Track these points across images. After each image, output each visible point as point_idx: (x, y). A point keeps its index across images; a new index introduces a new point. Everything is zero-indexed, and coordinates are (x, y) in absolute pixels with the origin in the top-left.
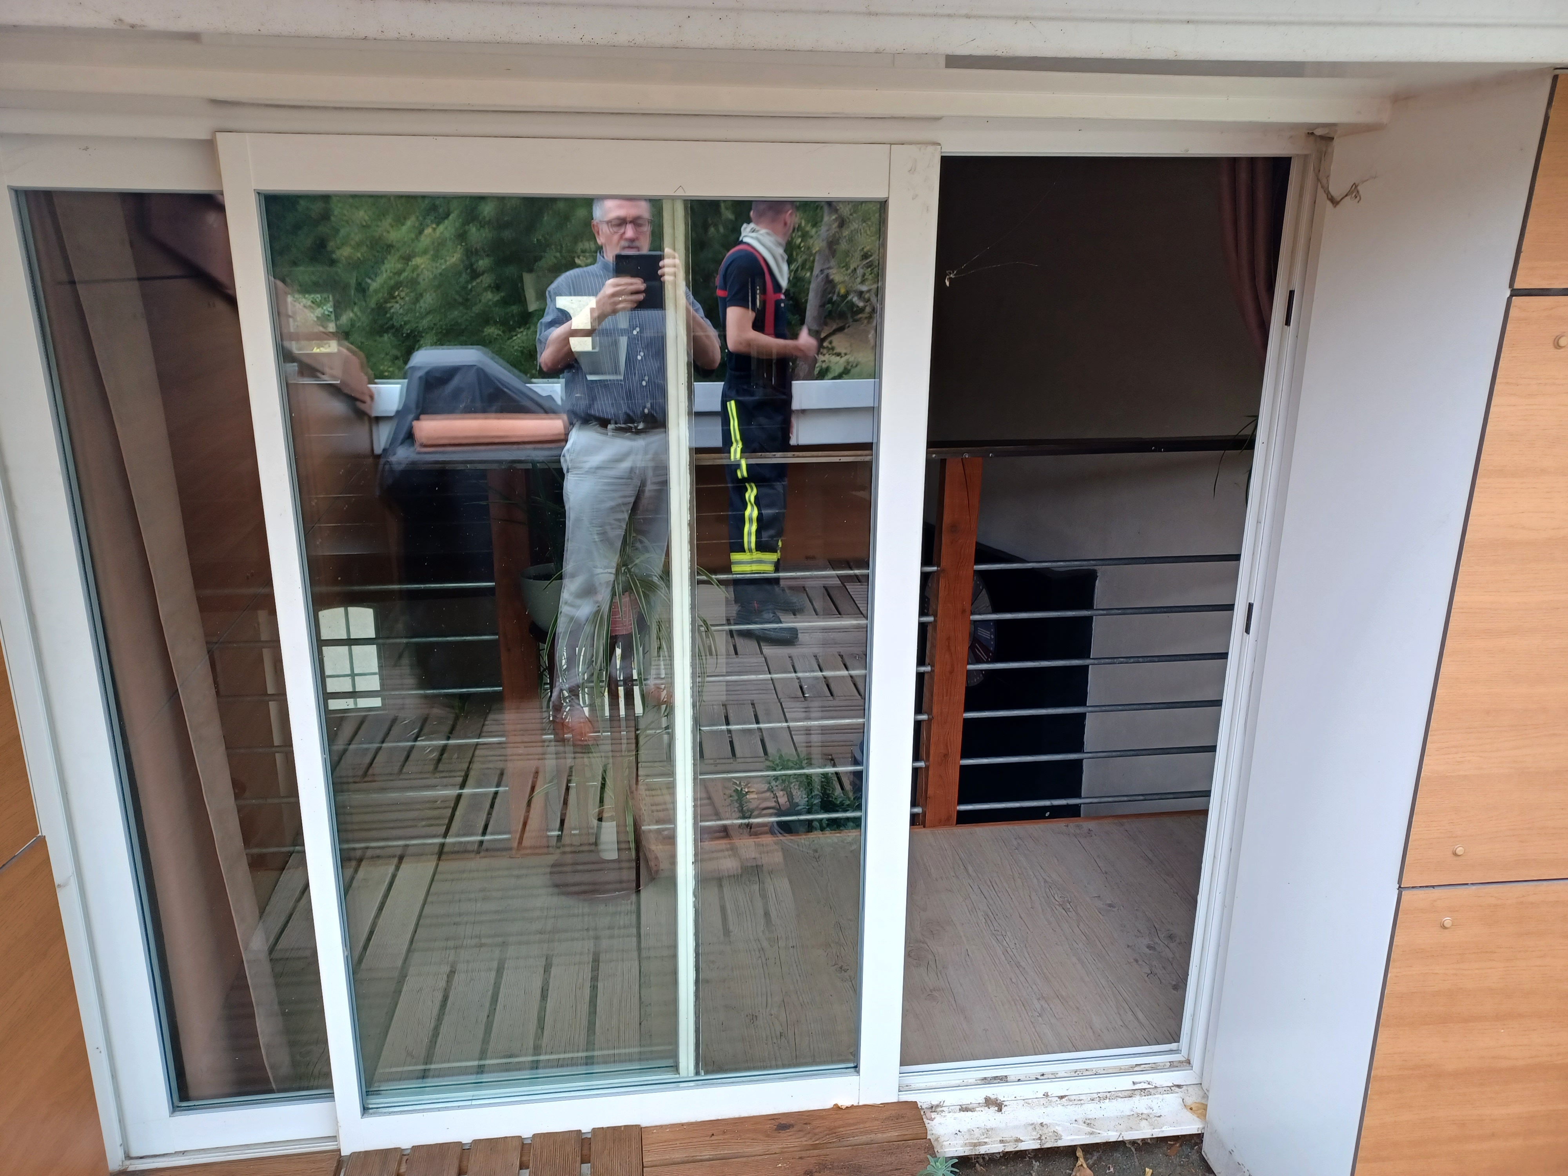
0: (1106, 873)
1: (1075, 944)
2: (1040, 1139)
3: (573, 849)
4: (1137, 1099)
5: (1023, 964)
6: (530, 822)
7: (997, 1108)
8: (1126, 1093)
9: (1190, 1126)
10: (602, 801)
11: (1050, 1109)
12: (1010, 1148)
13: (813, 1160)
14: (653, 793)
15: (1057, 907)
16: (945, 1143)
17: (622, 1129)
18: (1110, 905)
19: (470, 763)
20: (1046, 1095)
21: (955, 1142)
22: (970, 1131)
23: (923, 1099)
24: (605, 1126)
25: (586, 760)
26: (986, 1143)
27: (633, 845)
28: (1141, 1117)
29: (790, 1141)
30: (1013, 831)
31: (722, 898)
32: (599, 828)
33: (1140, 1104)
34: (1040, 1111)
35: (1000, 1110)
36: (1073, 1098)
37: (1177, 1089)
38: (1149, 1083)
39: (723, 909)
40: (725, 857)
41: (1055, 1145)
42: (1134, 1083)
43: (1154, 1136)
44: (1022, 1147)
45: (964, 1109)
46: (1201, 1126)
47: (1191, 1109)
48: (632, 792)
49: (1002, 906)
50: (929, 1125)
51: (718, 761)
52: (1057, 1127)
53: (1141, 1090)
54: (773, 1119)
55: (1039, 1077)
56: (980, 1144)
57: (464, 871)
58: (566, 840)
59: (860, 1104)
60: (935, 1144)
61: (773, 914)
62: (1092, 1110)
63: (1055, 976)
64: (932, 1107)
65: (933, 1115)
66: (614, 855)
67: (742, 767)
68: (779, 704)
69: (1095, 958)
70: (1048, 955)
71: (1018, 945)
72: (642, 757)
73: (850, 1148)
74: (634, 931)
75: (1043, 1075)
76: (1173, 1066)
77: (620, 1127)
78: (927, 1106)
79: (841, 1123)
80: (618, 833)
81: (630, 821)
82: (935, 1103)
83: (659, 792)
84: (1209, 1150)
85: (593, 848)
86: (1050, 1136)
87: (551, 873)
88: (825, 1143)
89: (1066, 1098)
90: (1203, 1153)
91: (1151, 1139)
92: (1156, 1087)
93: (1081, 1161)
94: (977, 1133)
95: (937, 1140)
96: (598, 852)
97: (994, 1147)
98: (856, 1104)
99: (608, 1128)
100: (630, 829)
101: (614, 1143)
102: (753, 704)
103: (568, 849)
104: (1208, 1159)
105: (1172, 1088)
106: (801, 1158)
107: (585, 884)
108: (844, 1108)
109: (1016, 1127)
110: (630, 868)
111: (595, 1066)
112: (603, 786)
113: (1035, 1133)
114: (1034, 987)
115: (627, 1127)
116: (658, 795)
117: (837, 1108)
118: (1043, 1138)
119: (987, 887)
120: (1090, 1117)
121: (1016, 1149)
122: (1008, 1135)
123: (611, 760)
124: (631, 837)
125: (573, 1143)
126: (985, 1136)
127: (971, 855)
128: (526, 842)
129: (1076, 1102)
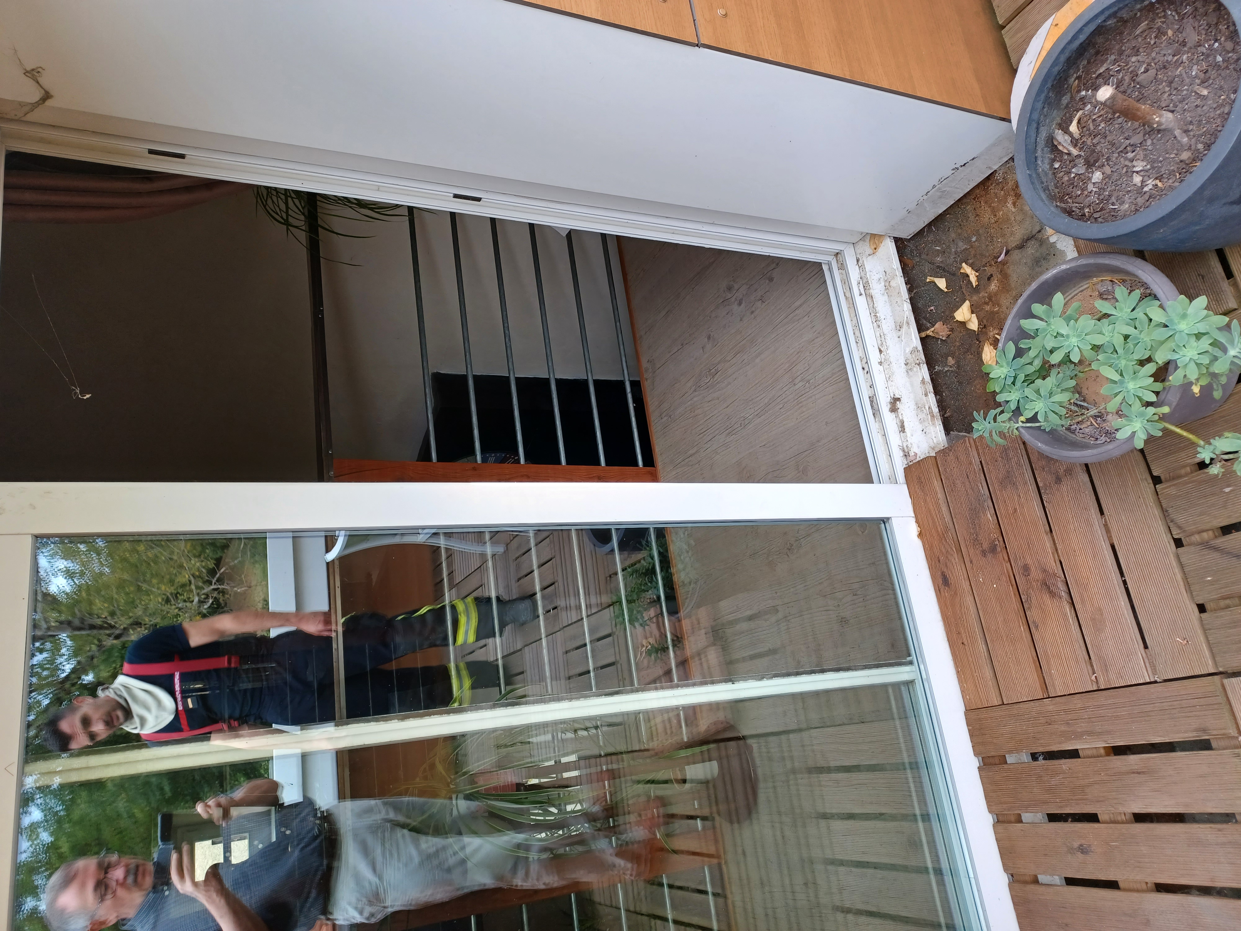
0: (682, 345)
1: (745, 362)
2: (919, 364)
3: (714, 804)
4: (872, 292)
5: (766, 401)
6: (693, 849)
7: (898, 402)
8: (869, 300)
9: (889, 248)
10: (666, 782)
11: (892, 359)
12: (930, 388)
13: (972, 551)
14: (654, 733)
15: (715, 379)
16: (935, 441)
17: (971, 728)
18: (709, 338)
19: (642, 915)
20: (881, 363)
21: (933, 433)
22: (921, 421)
23: (900, 465)
24: (970, 745)
25: (630, 802)
26: (929, 408)
27: (705, 748)
28: (888, 287)
29: (957, 573)
30: (656, 422)
31: (744, 659)
32: (692, 781)
33: (877, 289)
34: (894, 366)
35: (899, 399)
36: (880, 342)
37: (860, 261)
38: (859, 283)
39: (753, 657)
40: (707, 661)
41: (922, 351)
42: (861, 295)
43: (902, 275)
44: (927, 378)
45: (902, 429)
46: (889, 239)
47: (875, 249)
48: (656, 754)
49: (719, 423)
50: (921, 456)
51: (620, 677)
52: (907, 351)
53: (865, 290)
54: (940, 590)
55: (866, 372)
56: (931, 413)
57: (745, 909)
58: (706, 812)
59: (914, 516)
60: (937, 450)
61: (749, 613)
62: (887, 325)
63: (773, 374)
64: (905, 455)
65: (911, 454)
66: (715, 764)
67: (624, 655)
68: (565, 629)
69: (754, 344)
70: (757, 382)
71: (751, 407)
72: (623, 748)
73: (954, 520)
74: (783, 737)
75: (863, 369)
76: (842, 267)
77: (969, 730)
78: (905, 460)
79: (933, 531)
80: (694, 763)
81: (683, 753)
82: (902, 454)
83: (654, 729)
84: (906, 232)
85: (711, 785)
86: (916, 357)
87: (739, 822)
88: (954, 542)
89: (880, 347)
90: (909, 238)
91: (904, 278)
92: (861, 278)
93: (929, 332)
94: (922, 416)
95: (933, 449)
96: (714, 779)
97: (932, 400)
98: (914, 520)
99: (971, 742)
100: (689, 752)
101: (985, 735)
102: (567, 652)
103: (714, 809)
104: (913, 233)
105: (860, 265)
106: (971, 562)
107: (745, 788)
108: (919, 530)
109: (912, 385)
110: (726, 748)
111: (919, 760)
112: (652, 782)
113: (915, 369)
114: (785, 389)
115: (968, 724)
116: (657, 729)
117: (920, 535)
118: (918, 362)
119: (705, 437)
120: (894, 326)
121: (930, 383)
122: (920, 391)
123: (629, 778)
124: (697, 750)
125: (991, 774)
126: (923, 409)
127: (679, 452)
128: (712, 850)
129: (883, 339)
